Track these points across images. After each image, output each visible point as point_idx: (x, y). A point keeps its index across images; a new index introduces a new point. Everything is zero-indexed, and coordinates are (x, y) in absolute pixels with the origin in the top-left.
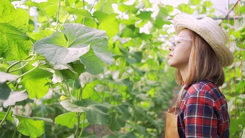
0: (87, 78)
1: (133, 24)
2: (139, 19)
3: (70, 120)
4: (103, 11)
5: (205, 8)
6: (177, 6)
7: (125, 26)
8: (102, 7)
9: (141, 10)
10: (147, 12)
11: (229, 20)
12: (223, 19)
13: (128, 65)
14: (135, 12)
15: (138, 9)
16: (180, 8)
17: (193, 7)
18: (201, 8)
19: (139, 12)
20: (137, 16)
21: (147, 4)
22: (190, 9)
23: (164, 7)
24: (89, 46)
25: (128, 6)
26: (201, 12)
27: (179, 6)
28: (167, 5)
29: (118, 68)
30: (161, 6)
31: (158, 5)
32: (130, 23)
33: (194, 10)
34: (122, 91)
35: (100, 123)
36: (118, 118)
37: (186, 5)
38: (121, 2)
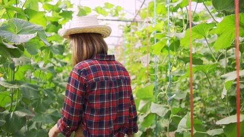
0: (21, 62)
1: (56, 21)
2: (61, 17)
3: (3, 100)
4: (31, 8)
5: (117, 11)
6: (94, 9)
7: (50, 22)
8: (29, 5)
9: (63, 9)
10: (69, 12)
11: (135, 23)
12: (132, 22)
13: (51, 56)
14: (58, 11)
15: (61, 9)
16: (96, 10)
17: (107, 10)
18: (114, 11)
19: (61, 11)
20: (60, 15)
21: (68, 5)
22: (105, 12)
23: (83, 8)
24: (36, 33)
25: (52, 5)
26: (113, 14)
27: (96, 8)
28: (85, 7)
29: (42, 59)
30: (81, 8)
31: (78, 6)
32: (54, 20)
33: (108, 12)
34: (46, 80)
35: (33, 97)
36: (43, 102)
37: (101, 8)
38: (45, 1)
